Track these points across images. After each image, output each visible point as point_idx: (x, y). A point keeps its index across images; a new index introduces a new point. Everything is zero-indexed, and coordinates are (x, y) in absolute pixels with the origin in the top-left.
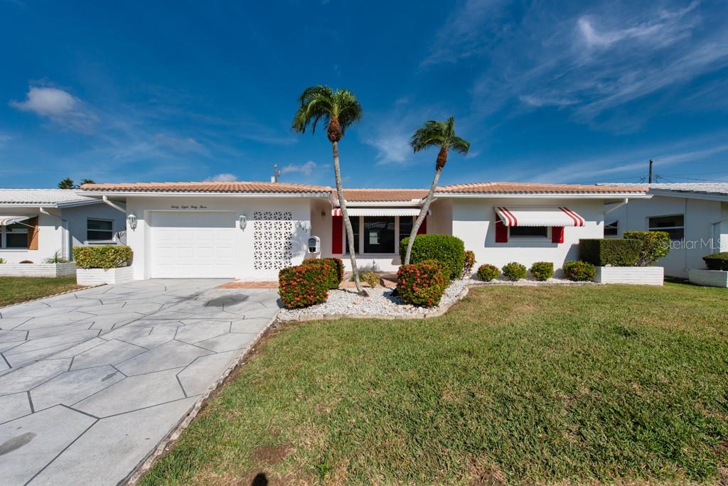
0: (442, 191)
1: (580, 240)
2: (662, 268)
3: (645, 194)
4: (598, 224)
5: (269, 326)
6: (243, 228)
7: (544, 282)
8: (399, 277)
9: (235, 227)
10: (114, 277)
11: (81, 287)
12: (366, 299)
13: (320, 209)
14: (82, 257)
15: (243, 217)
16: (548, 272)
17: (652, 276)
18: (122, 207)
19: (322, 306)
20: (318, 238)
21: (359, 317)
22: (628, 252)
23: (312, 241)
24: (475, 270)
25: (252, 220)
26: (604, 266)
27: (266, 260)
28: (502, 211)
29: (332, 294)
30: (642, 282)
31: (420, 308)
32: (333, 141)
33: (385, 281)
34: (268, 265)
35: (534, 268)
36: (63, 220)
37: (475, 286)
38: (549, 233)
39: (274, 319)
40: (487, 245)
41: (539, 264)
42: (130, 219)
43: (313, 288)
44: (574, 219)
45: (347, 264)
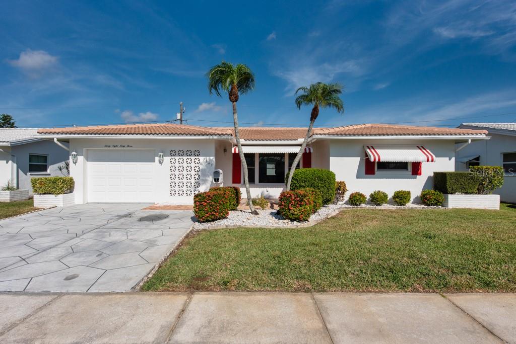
0: (320, 134)
1: (434, 173)
2: (499, 196)
3: (485, 136)
4: (450, 160)
5: (188, 232)
6: (161, 163)
7: (402, 207)
8: (280, 200)
9: (154, 162)
10: (62, 201)
11: (38, 209)
12: (256, 216)
13: (223, 147)
14: (38, 185)
15: (161, 154)
16: (406, 199)
17: (490, 202)
18: (66, 146)
19: (225, 221)
20: (221, 171)
21: (250, 227)
22: (469, 183)
23: (216, 173)
24: (347, 196)
25: (169, 156)
26: (452, 194)
27: (180, 189)
28: (369, 149)
29: (232, 214)
30: (482, 207)
31: (295, 222)
32: (233, 102)
33: (275, 205)
34: (181, 192)
35: (395, 195)
36: (12, 155)
37: (345, 209)
38: (410, 167)
39: (191, 228)
40: (358, 177)
41: (399, 192)
42: (73, 155)
43: (218, 207)
44: (427, 156)
45: (243, 191)
